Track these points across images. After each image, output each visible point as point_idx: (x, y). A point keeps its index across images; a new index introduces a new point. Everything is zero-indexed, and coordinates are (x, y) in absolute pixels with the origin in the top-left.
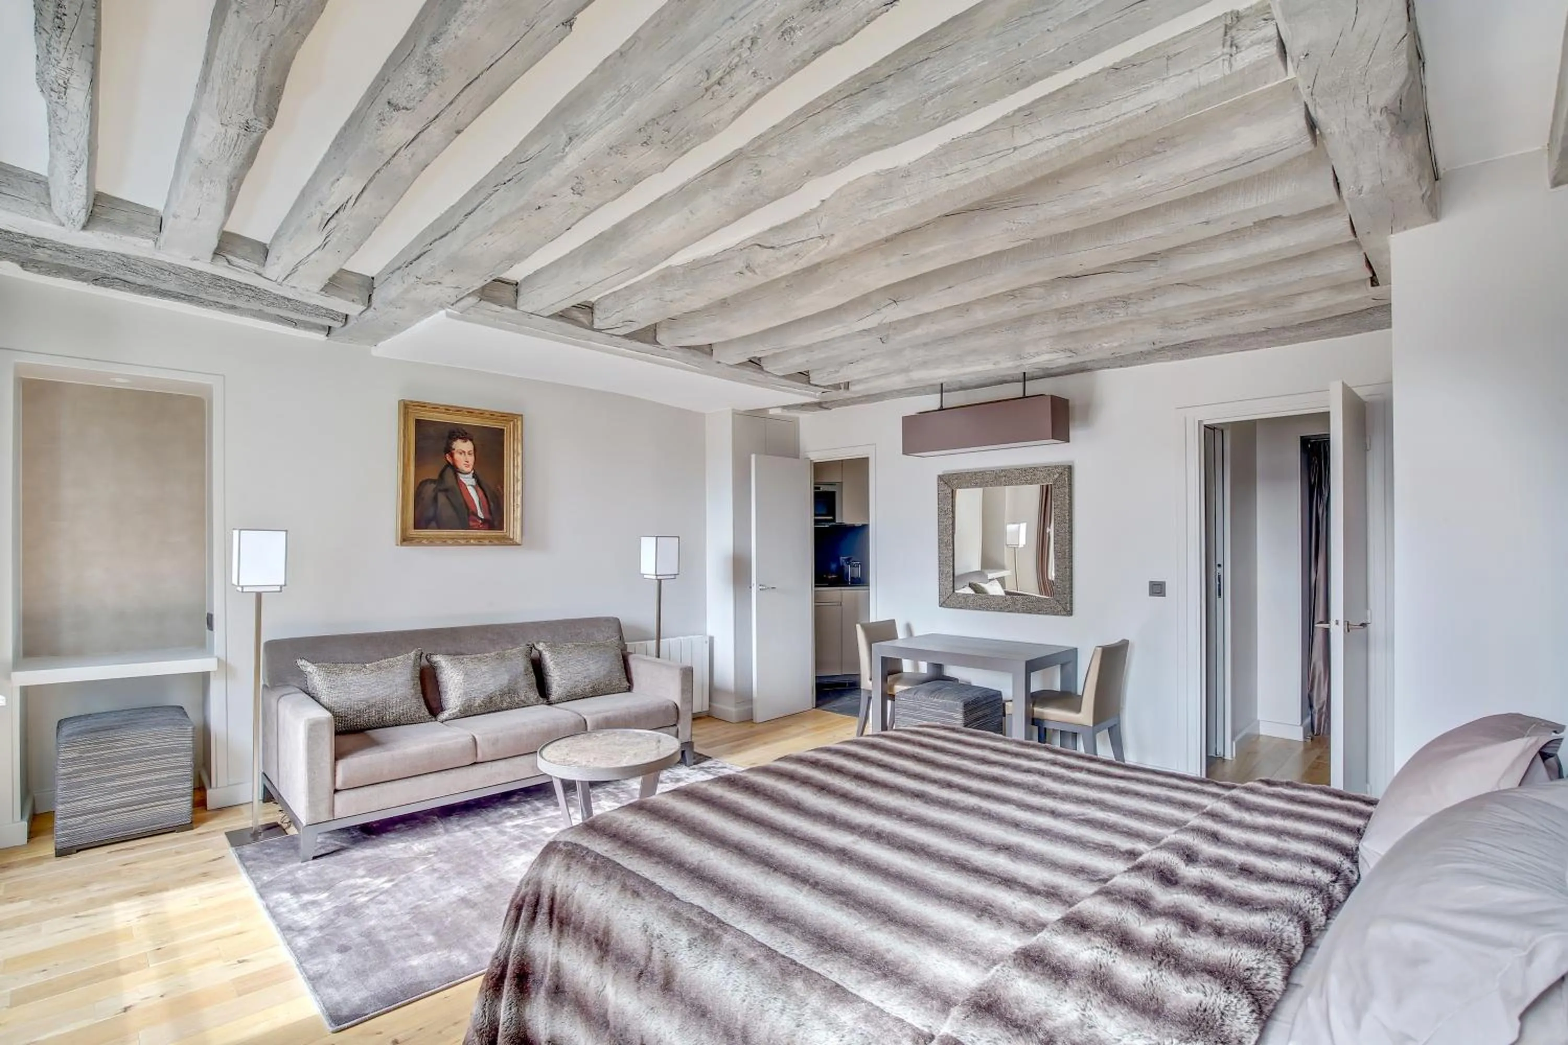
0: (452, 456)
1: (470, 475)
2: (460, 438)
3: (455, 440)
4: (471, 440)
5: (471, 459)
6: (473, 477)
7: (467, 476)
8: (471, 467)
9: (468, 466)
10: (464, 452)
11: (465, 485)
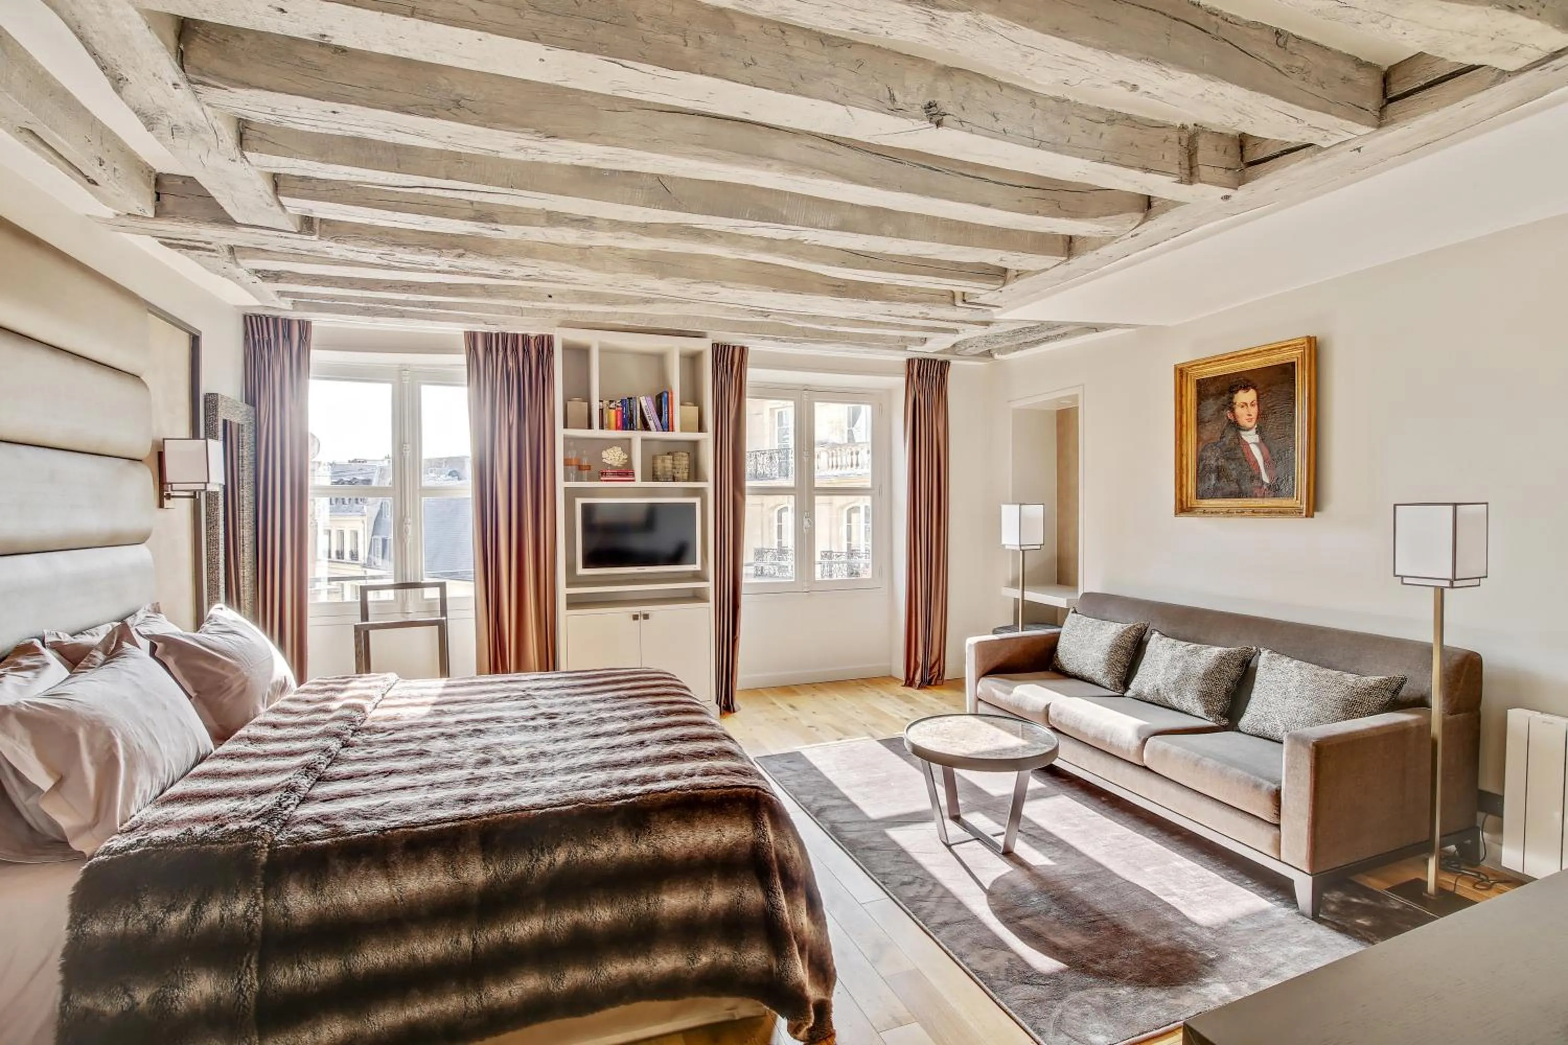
0: (1232, 410)
1: (1254, 431)
2: (1241, 388)
3: (1236, 392)
4: (1254, 388)
5: (1254, 411)
6: (1257, 432)
7: (1249, 433)
8: (1254, 421)
9: (1250, 420)
10: (1246, 404)
11: (1248, 444)
